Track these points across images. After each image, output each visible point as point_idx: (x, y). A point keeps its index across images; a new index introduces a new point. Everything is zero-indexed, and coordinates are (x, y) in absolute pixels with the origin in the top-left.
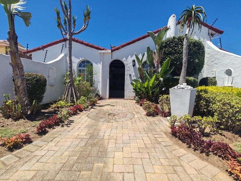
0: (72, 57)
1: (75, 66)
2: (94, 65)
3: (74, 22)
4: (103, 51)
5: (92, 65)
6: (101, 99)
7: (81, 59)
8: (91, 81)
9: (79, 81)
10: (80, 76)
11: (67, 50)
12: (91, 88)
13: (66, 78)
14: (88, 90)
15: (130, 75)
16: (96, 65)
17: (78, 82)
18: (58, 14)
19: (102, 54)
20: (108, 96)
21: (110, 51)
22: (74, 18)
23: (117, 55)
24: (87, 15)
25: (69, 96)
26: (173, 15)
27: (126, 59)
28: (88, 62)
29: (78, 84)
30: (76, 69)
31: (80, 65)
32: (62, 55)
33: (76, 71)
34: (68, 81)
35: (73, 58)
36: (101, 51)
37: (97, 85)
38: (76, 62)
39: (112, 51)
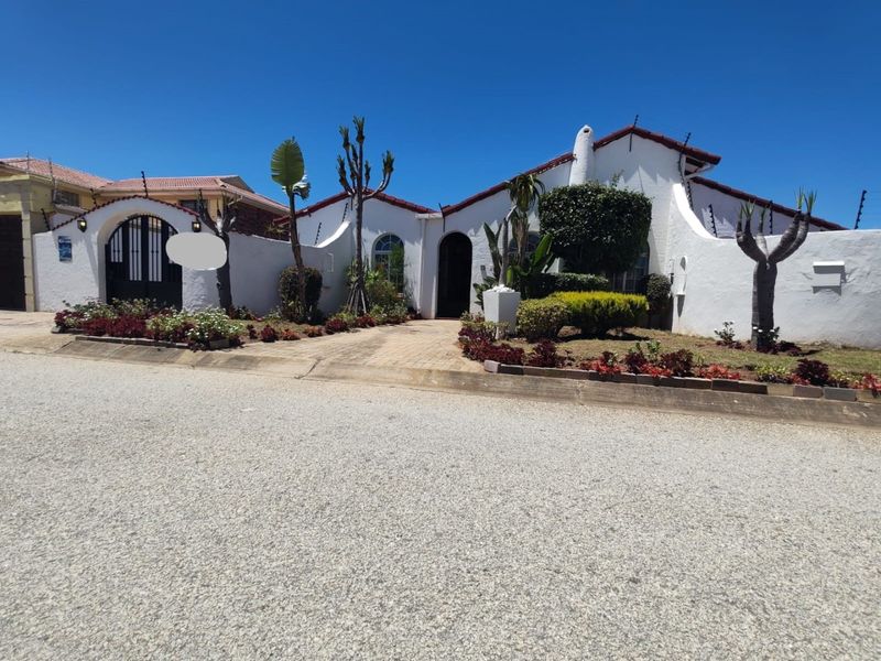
0: (363, 230)
1: (368, 249)
2: (407, 246)
3: (367, 174)
4: (426, 216)
5: (402, 245)
6: (419, 317)
7: (380, 233)
8: (399, 281)
9: (375, 278)
10: (376, 269)
11: (353, 215)
12: (400, 295)
13: (350, 273)
14: (390, 298)
15: (483, 268)
16: (411, 246)
17: (372, 282)
18: (342, 165)
19: (423, 221)
20: (433, 314)
21: (440, 215)
22: (366, 166)
23: (456, 223)
24: (388, 166)
25: (356, 305)
26: (586, 127)
27: (476, 232)
28: (395, 238)
29: (371, 286)
30: (370, 254)
31: (379, 245)
32: (345, 225)
33: (370, 258)
34: (354, 279)
35: (364, 232)
36: (421, 215)
37: (412, 289)
38: (370, 238)
39: (445, 215)
